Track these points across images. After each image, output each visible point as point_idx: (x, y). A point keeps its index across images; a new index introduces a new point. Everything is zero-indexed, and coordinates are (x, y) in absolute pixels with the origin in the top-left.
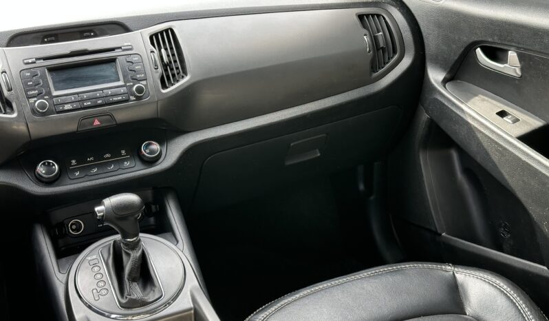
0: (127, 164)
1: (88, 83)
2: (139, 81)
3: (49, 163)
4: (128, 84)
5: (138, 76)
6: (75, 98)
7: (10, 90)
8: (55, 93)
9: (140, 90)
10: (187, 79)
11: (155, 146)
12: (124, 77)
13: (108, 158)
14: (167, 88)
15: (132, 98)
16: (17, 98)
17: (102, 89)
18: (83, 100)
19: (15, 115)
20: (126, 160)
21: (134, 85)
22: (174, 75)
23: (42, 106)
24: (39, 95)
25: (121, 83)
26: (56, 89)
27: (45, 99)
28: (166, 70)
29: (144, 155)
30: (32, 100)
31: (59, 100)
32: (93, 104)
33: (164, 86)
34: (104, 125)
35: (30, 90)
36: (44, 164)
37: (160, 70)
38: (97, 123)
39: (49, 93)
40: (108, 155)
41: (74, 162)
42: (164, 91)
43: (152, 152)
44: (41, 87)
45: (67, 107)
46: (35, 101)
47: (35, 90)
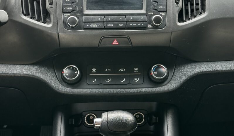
0: (136, 80)
1: (115, 7)
2: (159, 11)
3: (73, 68)
4: (149, 13)
5: (159, 7)
6: (101, 18)
7: (51, 3)
8: (86, 12)
9: (158, 20)
10: (204, 15)
11: (164, 70)
12: (147, 6)
13: (122, 72)
14: (184, 21)
15: (150, 26)
16: (56, 11)
17: (125, 15)
18: (107, 22)
19: (50, 25)
20: (137, 77)
21: (154, 15)
22: (192, 11)
23: (73, 21)
24: (72, 12)
25: (143, 11)
26: (88, 9)
27: (76, 16)
28: (186, 5)
29: (152, 76)
30: (66, 15)
31: (88, 18)
32: (115, 27)
33: (181, 20)
34: (121, 45)
35: (66, 6)
36: (69, 68)
37: (180, 4)
38: (115, 42)
39: (81, 11)
40: (123, 70)
41: (94, 70)
42: (179, 24)
43: (160, 74)
44: (76, 5)
45: (93, 25)
46: (69, 16)
47: (70, 6)
